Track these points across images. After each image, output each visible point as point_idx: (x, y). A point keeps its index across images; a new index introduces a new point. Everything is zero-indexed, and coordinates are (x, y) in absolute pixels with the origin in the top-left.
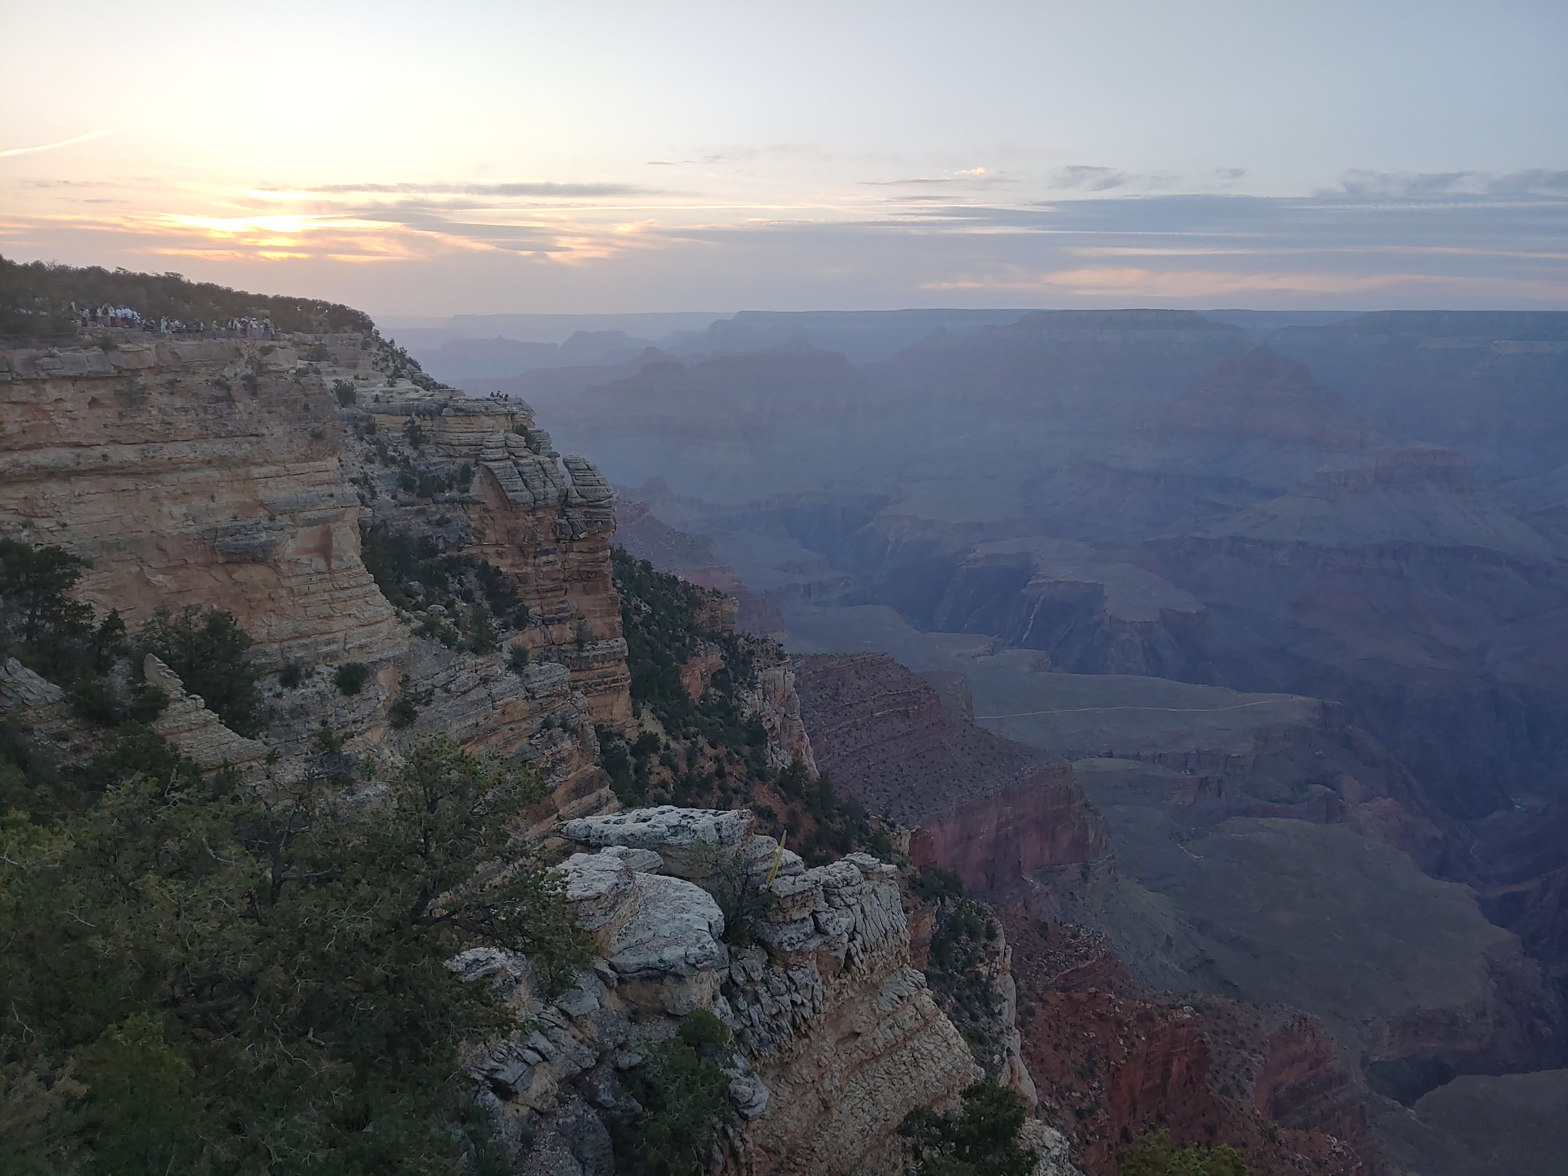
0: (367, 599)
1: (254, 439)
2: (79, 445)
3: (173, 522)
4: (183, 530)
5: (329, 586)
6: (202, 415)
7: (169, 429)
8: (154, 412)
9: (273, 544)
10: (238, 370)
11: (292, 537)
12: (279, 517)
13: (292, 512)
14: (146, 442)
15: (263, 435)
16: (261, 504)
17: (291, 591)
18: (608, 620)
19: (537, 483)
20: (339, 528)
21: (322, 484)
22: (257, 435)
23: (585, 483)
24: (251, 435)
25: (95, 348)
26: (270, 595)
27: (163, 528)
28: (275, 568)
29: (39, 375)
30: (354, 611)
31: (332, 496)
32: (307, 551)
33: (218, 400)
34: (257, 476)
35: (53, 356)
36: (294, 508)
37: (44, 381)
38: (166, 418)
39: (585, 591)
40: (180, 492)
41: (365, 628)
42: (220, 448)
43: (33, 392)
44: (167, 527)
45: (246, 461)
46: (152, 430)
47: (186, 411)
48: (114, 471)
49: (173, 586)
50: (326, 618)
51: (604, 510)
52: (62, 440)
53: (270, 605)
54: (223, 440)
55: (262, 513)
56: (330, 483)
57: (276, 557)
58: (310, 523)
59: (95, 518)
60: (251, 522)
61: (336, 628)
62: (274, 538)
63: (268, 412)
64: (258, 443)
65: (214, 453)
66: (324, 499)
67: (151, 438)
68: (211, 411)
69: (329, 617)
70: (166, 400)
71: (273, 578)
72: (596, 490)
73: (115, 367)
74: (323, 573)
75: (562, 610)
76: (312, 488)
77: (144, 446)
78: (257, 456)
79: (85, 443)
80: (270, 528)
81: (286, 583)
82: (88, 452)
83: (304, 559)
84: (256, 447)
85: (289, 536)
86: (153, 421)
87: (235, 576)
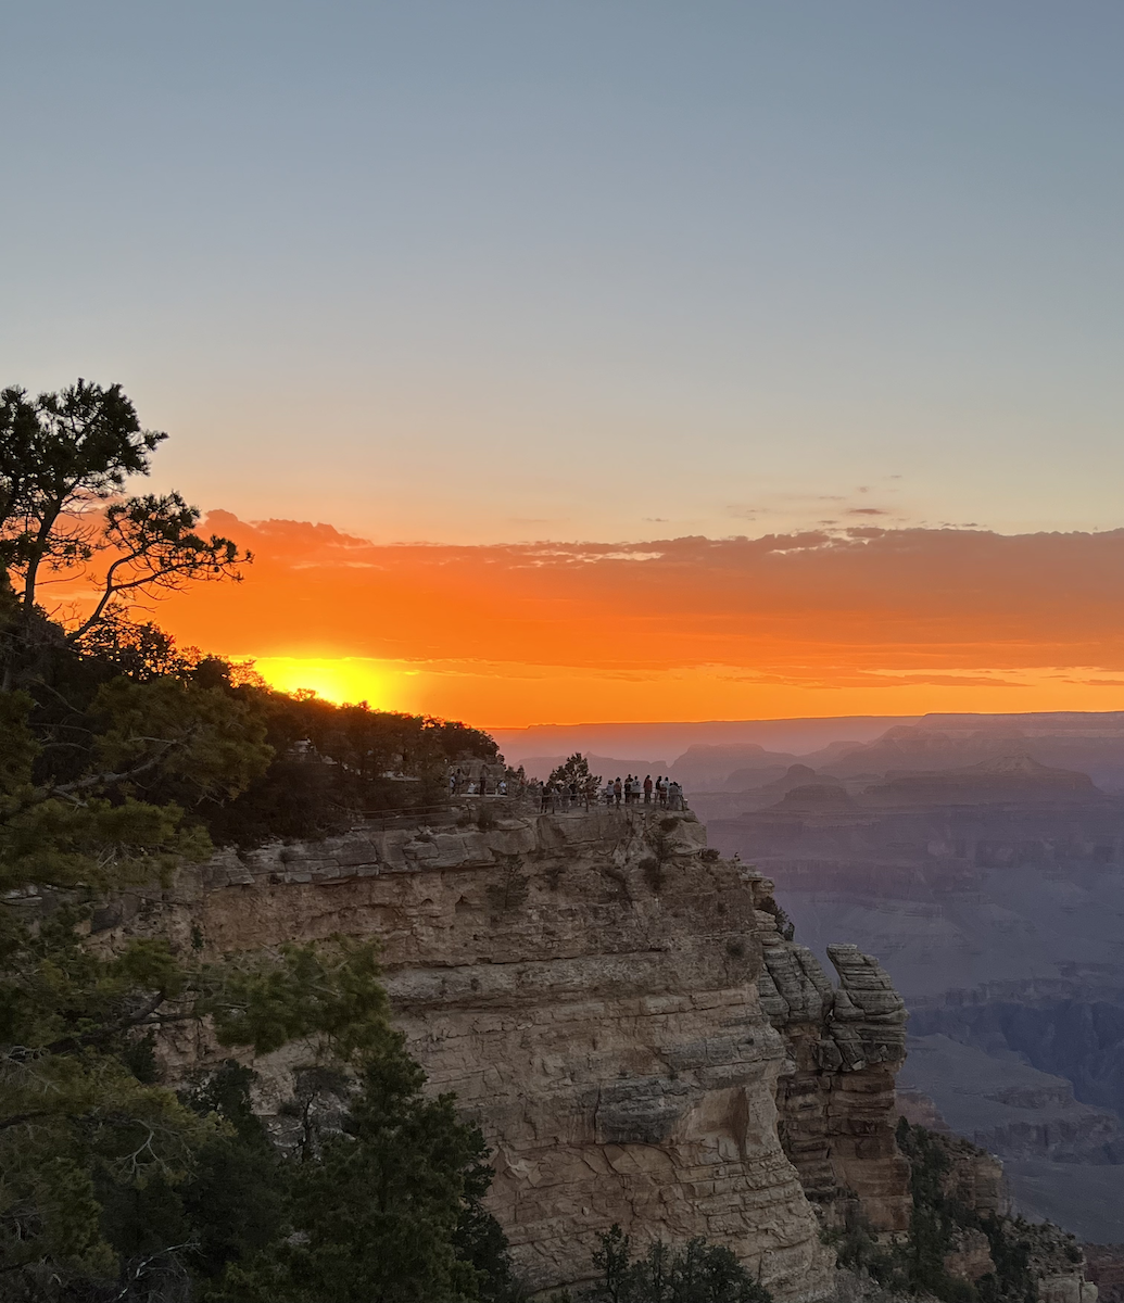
0: (791, 1205)
1: (656, 956)
2: (444, 966)
3: (545, 1081)
4: (558, 1093)
5: (742, 1183)
6: (591, 920)
7: (552, 941)
8: (535, 918)
9: (672, 1116)
10: (632, 853)
11: (697, 1106)
12: (681, 1075)
13: (699, 1066)
14: (523, 960)
15: (667, 950)
16: (658, 1053)
17: (690, 1189)
18: (892, 1201)
19: (793, 985)
20: (757, 1091)
21: (737, 1023)
22: (659, 950)
23: (862, 985)
24: (652, 950)
25: (473, 826)
26: (660, 1194)
27: (534, 1089)
28: (670, 1154)
29: (410, 867)
30: (772, 1224)
31: (750, 1042)
32: (712, 1127)
33: (611, 897)
34: (653, 1010)
35: (426, 839)
36: (701, 1060)
37: (413, 875)
38: (548, 924)
39: (859, 1153)
40: (555, 1034)
41: (787, 1253)
42: (612, 968)
43: (396, 890)
44: (538, 1086)
45: (643, 989)
46: (531, 943)
47: (572, 913)
48: (480, 1004)
49: (535, 1178)
50: (735, 1234)
51: (891, 1028)
52: (423, 958)
53: (659, 1211)
54: (614, 957)
55: (657, 1066)
56: (748, 1022)
57: (674, 1138)
58: (721, 1083)
59: (454, 1074)
60: (644, 1081)
61: (748, 1251)
62: (675, 1106)
63: (675, 916)
64: (661, 962)
65: (604, 976)
66: (741, 1047)
67: (530, 955)
68: (603, 914)
69: (739, 1234)
70: (546, 897)
71: (664, 1169)
72: (879, 997)
73: (494, 853)
74: (733, 1163)
75: (826, 1182)
76: (725, 1031)
77: (520, 967)
78: (657, 981)
79: (450, 963)
80: (670, 1092)
81: (684, 1177)
82: (452, 975)
83: (710, 1140)
84: (658, 967)
85: (692, 1104)
86: (533, 931)
87: (615, 1164)
